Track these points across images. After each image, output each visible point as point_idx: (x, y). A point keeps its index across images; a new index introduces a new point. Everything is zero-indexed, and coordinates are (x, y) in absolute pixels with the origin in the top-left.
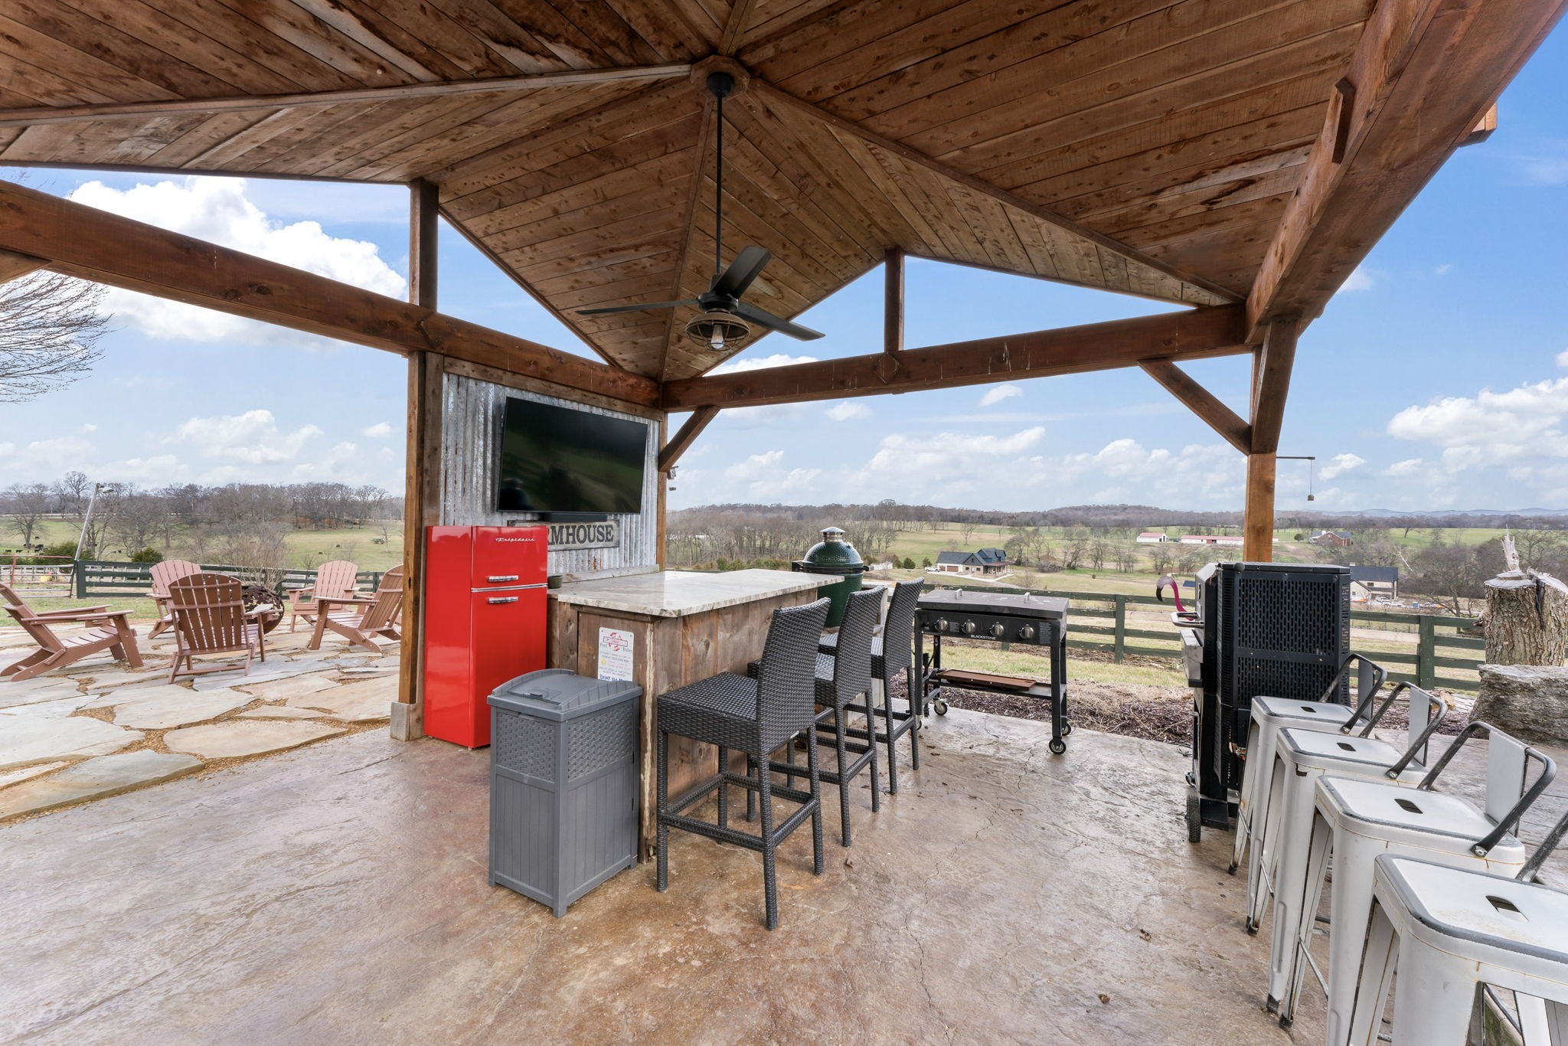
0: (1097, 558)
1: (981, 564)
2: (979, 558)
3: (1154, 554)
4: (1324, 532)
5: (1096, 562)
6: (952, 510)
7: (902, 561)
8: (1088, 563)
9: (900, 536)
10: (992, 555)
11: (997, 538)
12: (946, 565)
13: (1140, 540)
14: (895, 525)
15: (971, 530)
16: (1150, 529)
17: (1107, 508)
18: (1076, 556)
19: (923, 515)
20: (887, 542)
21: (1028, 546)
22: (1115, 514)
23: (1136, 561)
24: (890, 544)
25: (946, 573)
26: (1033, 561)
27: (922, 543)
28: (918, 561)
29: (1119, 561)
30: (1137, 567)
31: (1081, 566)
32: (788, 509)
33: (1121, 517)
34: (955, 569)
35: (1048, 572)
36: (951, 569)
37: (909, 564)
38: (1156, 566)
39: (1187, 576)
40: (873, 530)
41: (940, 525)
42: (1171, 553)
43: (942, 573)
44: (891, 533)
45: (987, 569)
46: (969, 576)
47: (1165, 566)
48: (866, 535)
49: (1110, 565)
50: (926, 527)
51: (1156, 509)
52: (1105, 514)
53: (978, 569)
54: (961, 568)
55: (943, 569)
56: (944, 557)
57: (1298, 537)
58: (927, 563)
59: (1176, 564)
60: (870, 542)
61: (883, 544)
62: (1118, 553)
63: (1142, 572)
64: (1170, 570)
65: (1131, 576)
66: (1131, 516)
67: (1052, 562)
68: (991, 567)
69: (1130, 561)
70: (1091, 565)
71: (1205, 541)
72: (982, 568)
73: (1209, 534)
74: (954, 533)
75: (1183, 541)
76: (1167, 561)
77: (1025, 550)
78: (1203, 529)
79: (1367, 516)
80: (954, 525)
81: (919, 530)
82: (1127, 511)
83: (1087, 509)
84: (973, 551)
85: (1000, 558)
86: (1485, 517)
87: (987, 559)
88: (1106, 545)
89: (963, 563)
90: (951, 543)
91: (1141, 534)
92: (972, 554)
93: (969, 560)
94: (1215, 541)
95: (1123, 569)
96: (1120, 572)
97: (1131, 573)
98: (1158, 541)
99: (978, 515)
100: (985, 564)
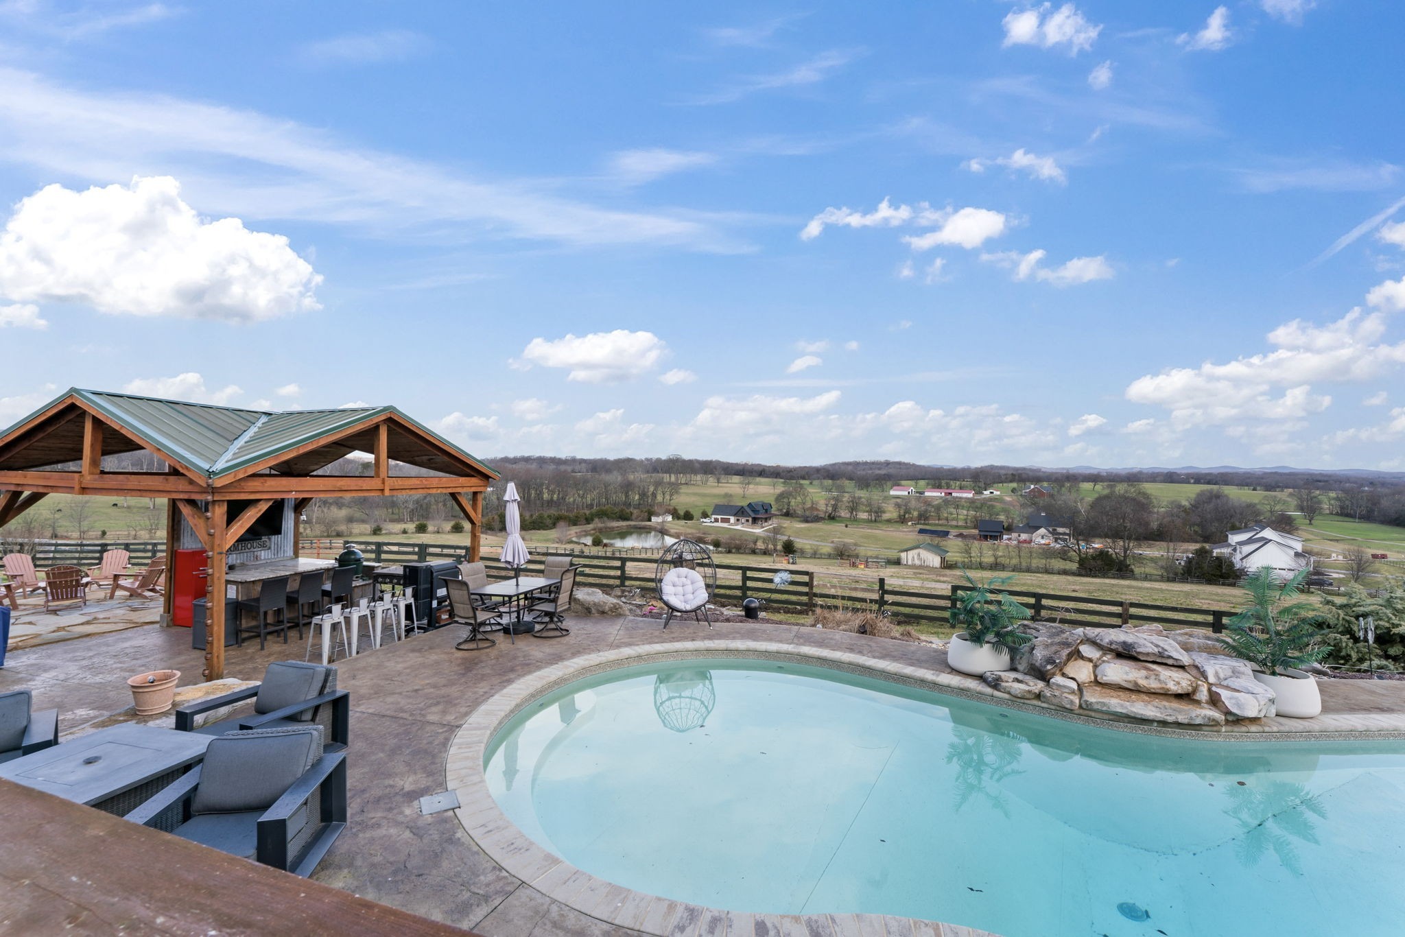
0: (854, 507)
1: (749, 516)
2: (751, 510)
3: (898, 506)
4: (1032, 487)
5: (852, 513)
6: (737, 464)
7: (682, 513)
8: (845, 513)
9: (684, 489)
10: (760, 508)
11: (772, 491)
12: (719, 517)
13: (892, 493)
14: (683, 478)
15: (749, 483)
16: (903, 482)
17: (873, 463)
18: (835, 508)
19: (710, 469)
20: (671, 495)
21: (796, 499)
22: (879, 469)
23: (884, 512)
24: (674, 497)
25: (719, 524)
26: (799, 512)
27: (705, 495)
28: (696, 513)
29: (870, 512)
30: (886, 516)
31: (840, 517)
32: (582, 461)
33: (883, 472)
34: (727, 521)
35: (812, 522)
36: (724, 520)
37: (688, 516)
38: (900, 516)
39: (924, 524)
40: (658, 484)
41: (723, 478)
42: (913, 504)
43: (716, 524)
44: (675, 488)
45: (755, 520)
46: (739, 527)
47: (907, 516)
48: (652, 489)
49: (864, 516)
50: (712, 480)
51: (914, 465)
52: (871, 469)
53: (747, 521)
54: (732, 519)
55: (716, 520)
56: (719, 509)
57: (1013, 490)
58: (705, 515)
59: (915, 514)
60: (654, 495)
61: (668, 497)
62: (869, 505)
63: (889, 521)
64: (911, 519)
66: (892, 471)
67: (815, 513)
68: (759, 518)
69: (879, 511)
70: (848, 515)
71: (943, 494)
72: (750, 519)
73: (948, 487)
74: (734, 488)
75: (927, 494)
76: (907, 511)
77: (793, 502)
78: (943, 482)
79: (1071, 472)
80: (736, 479)
81: (705, 483)
82: (890, 466)
83: (857, 464)
84: (744, 503)
85: (766, 511)
86: (1154, 473)
87: (754, 511)
88: (860, 498)
89: (735, 515)
90: (727, 495)
91: (895, 488)
92: (742, 507)
93: (740, 512)
94: (951, 494)
95: (873, 518)
96: (871, 521)
97: (880, 522)
98: (906, 493)
99: (761, 469)
100: (753, 516)
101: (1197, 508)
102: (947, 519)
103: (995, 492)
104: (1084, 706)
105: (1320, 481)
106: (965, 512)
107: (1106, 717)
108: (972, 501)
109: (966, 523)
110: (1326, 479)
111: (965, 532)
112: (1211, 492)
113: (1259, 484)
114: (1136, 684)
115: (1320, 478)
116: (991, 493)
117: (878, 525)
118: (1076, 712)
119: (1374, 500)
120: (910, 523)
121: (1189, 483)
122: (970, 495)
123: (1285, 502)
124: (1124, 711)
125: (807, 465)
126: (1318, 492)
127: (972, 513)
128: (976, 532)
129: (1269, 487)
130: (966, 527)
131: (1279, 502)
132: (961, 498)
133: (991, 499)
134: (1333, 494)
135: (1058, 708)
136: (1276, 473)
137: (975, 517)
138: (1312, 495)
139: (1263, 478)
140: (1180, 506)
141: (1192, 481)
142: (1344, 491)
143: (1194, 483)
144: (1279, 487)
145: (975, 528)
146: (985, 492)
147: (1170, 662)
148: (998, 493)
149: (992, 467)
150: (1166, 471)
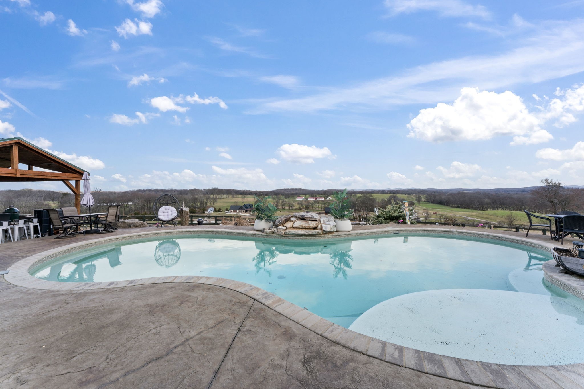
0: (283, 205)
1: (244, 209)
2: (244, 207)
3: (299, 204)
5: (283, 207)
6: (241, 190)
7: (218, 209)
8: (280, 207)
9: (219, 201)
10: (248, 206)
11: (254, 200)
12: (233, 210)
13: (297, 199)
14: (218, 196)
15: (244, 197)
16: (301, 196)
17: (291, 189)
19: (230, 192)
20: (214, 203)
21: (262, 203)
22: (293, 191)
23: (294, 206)
27: (227, 202)
28: (223, 209)
29: (289, 206)
30: (295, 208)
32: (176, 190)
33: (294, 192)
34: (236, 212)
36: (234, 212)
37: (220, 211)
38: (299, 207)
39: (308, 210)
40: (208, 199)
41: (235, 196)
42: (304, 202)
43: (231, 213)
44: (215, 200)
45: (246, 211)
46: (240, 214)
47: (302, 207)
48: (205, 201)
49: (287, 208)
50: (230, 197)
51: (305, 189)
52: (290, 191)
53: (244, 211)
54: (238, 211)
55: (231, 212)
56: (232, 207)
58: (227, 210)
59: (305, 206)
60: (206, 203)
61: (212, 204)
62: (289, 204)
63: (296, 209)
64: (303, 208)
65: (293, 211)
66: (297, 192)
68: (248, 210)
69: (292, 206)
70: (281, 208)
71: (314, 199)
72: (245, 211)
73: (316, 197)
74: (239, 199)
75: (309, 199)
76: (302, 206)
78: (315, 195)
79: (355, 191)
80: (240, 196)
81: (228, 198)
82: (297, 190)
83: (285, 190)
84: (242, 205)
85: (251, 207)
86: (378, 190)
87: (246, 207)
88: (285, 201)
89: (239, 209)
90: (236, 202)
91: (298, 197)
92: (241, 206)
93: (240, 208)
94: (317, 199)
95: (290, 209)
96: (290, 210)
97: (293, 210)
98: (302, 199)
99: (250, 192)
100: (246, 209)
101: (389, 201)
102: (315, 208)
103: (331, 198)
104: (285, 234)
105: (422, 192)
106: (321, 205)
107: (291, 236)
108: (323, 201)
109: (321, 209)
110: (423, 191)
111: (321, 212)
112: (393, 196)
113: (406, 193)
114: (302, 226)
115: (422, 191)
116: (330, 198)
117: (292, 211)
118: (283, 236)
119: (434, 197)
120: (303, 210)
121: (388, 193)
122: (323, 199)
123: (413, 198)
124: (295, 233)
125: (267, 190)
126: (421, 195)
127: (323, 205)
128: (324, 212)
129: (409, 194)
130: (321, 210)
131: (411, 198)
132: (319, 200)
133: (329, 200)
134: (425, 196)
135: (279, 235)
136: (411, 190)
137: (324, 207)
138: (420, 196)
139: (408, 191)
140: (384, 200)
141: (389, 193)
142: (428, 195)
143: (390, 193)
144: (411, 194)
145: (324, 210)
146: (328, 198)
147: (314, 219)
148: (332, 198)
149: (331, 190)
150: (382, 190)
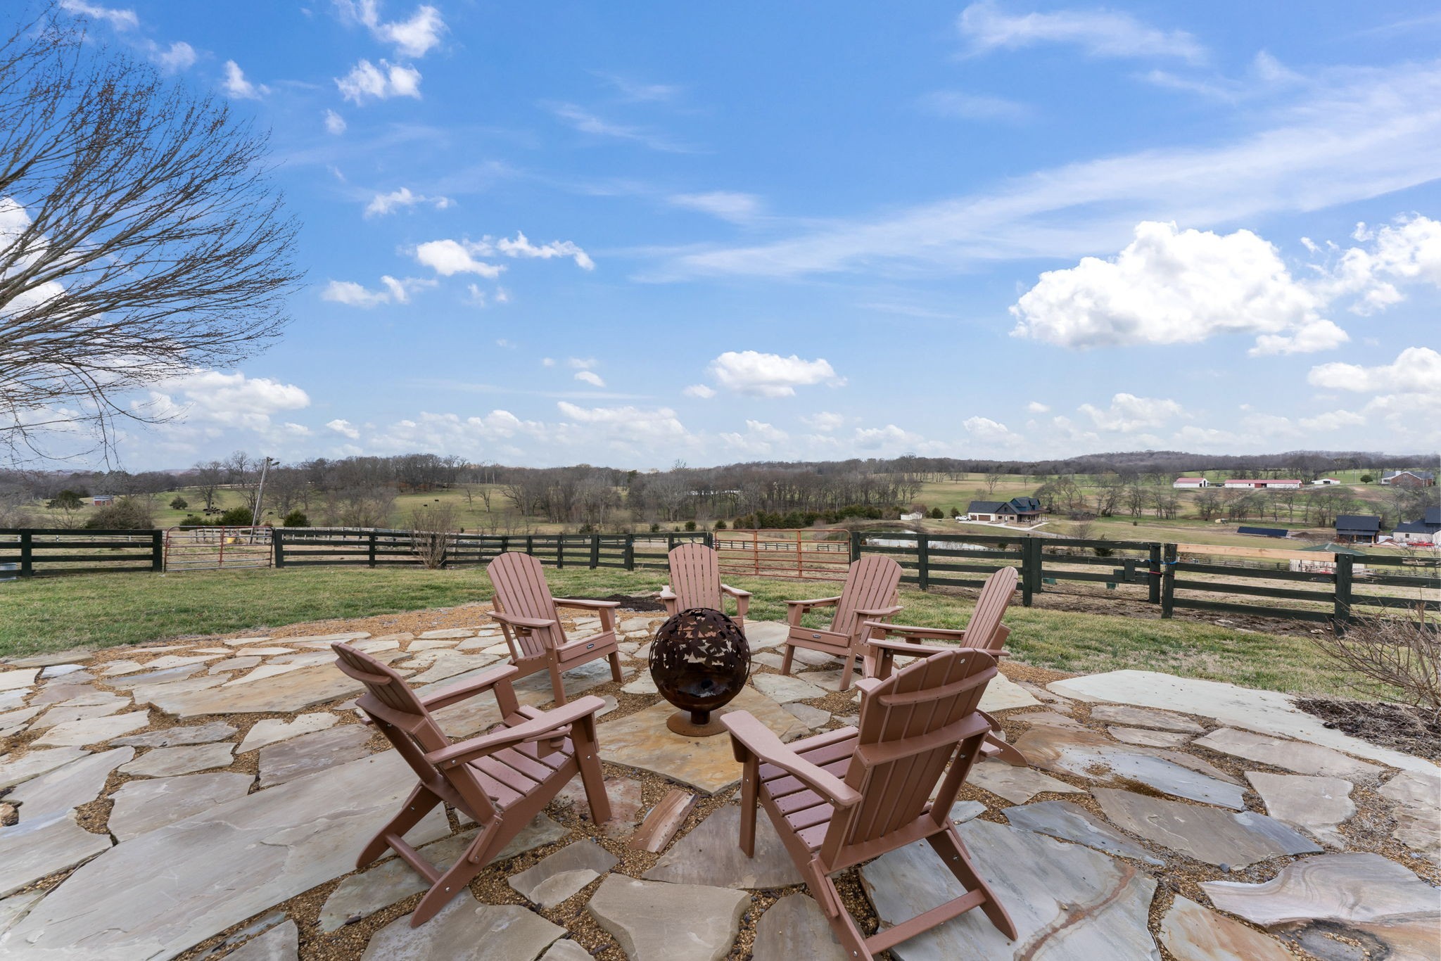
0: (1136, 504)
2: (1012, 507)
4: (1399, 473)
5: (1133, 509)
7: (931, 510)
8: (1125, 510)
9: (923, 488)
10: (1024, 504)
11: (1027, 487)
12: (977, 514)
13: (1178, 485)
14: (919, 476)
15: (996, 480)
16: (1186, 474)
18: (1111, 504)
19: (944, 466)
20: (912, 493)
21: (1059, 494)
22: (1144, 460)
23: (1180, 508)
24: (917, 495)
25: (979, 522)
26: (1065, 509)
28: (945, 511)
29: (1159, 508)
30: (1180, 513)
31: (1118, 513)
33: (1149, 463)
34: (988, 518)
35: (1086, 519)
36: (982, 518)
37: (938, 514)
38: (1202, 513)
39: (1242, 522)
40: (899, 482)
41: (962, 476)
43: (973, 522)
44: (916, 485)
45: (1020, 518)
46: (1002, 525)
47: (1213, 512)
48: (891, 487)
49: (1151, 512)
50: (946, 478)
53: (1012, 518)
54: (993, 517)
55: (974, 518)
56: (973, 506)
58: (958, 513)
59: (1223, 510)
60: (895, 494)
62: (1157, 499)
63: (1186, 518)
64: (1219, 516)
67: (1085, 510)
68: (1025, 516)
69: (1171, 507)
70: (1129, 512)
71: (1253, 486)
72: (1015, 517)
73: (1257, 476)
74: (979, 485)
75: (1229, 486)
76: (1211, 506)
77: (1056, 497)
78: (1248, 472)
80: (982, 476)
81: (940, 482)
83: (1111, 456)
84: (1002, 500)
87: (1019, 507)
88: (1145, 492)
89: (996, 512)
91: (1178, 479)
92: (1005, 503)
93: (1000, 509)
94: (1265, 485)
95: (1164, 515)
96: (1161, 518)
97: (1175, 519)
98: (1198, 486)
100: (1017, 513)
102: (1276, 515)
103: (1332, 482)
106: (1300, 507)
108: (1301, 492)
109: (1309, 520)
111: (1306, 531)
116: (1325, 482)
117: (1171, 522)
120: (1218, 521)
122: (1294, 485)
130: (1309, 526)
146: (1316, 482)
148: (1338, 482)
